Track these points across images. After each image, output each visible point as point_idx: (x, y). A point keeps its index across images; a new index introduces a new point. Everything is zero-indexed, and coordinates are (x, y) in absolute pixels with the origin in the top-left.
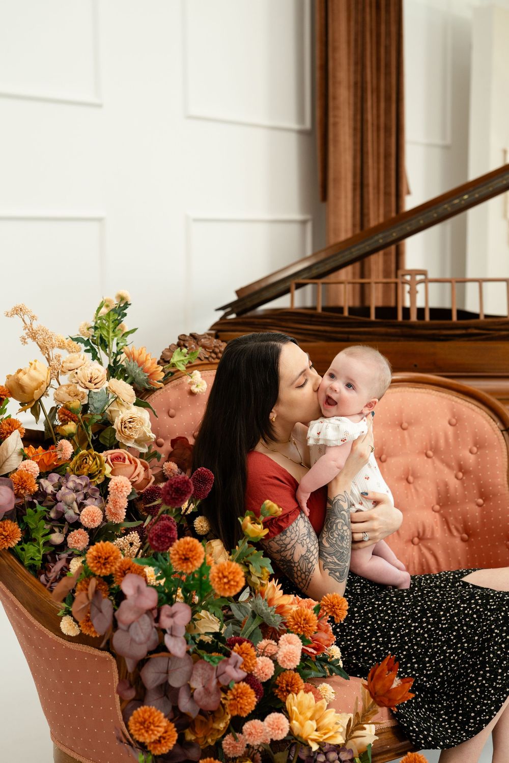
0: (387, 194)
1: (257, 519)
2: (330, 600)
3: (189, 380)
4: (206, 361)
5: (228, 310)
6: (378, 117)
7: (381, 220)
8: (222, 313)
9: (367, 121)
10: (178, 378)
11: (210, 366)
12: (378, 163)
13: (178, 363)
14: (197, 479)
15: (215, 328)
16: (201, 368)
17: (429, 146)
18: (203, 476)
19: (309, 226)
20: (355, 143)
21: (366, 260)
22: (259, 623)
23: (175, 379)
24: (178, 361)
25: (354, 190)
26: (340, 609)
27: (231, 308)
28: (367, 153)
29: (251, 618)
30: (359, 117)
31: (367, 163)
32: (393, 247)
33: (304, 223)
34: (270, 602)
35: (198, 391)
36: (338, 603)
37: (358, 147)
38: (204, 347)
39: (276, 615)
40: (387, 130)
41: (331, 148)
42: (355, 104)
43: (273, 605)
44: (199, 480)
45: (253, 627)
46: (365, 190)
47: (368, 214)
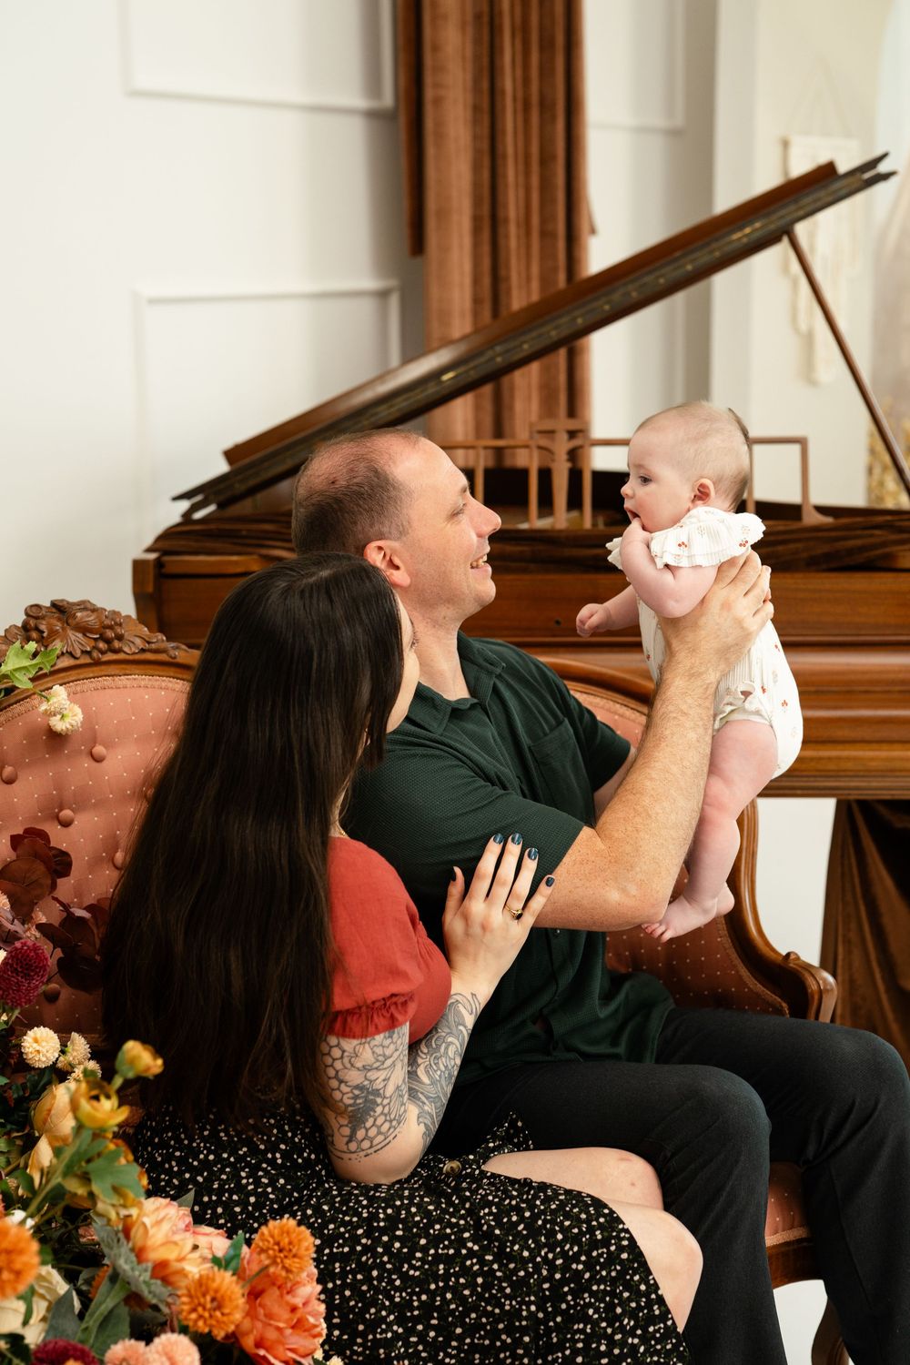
0: (547, 235)
1: (105, 1084)
2: (272, 1236)
3: (44, 707)
4: (86, 660)
5: (199, 498)
6: (526, 81)
7: (535, 297)
8: (185, 505)
9: (503, 92)
10: (23, 700)
11: (96, 670)
12: (527, 174)
13: (17, 675)
14: (12, 966)
15: (160, 545)
16: (73, 675)
17: (641, 130)
18: (25, 960)
19: (394, 302)
20: (475, 138)
21: (505, 380)
22: (122, 1295)
23: (16, 703)
24: (16, 670)
25: (476, 230)
26: (295, 1256)
27: (208, 491)
28: (505, 156)
29: (108, 1283)
30: (485, 85)
31: (505, 176)
32: (562, 352)
33: (383, 295)
34: (139, 1253)
35: (64, 728)
36: (290, 1243)
37: (485, 145)
38: (84, 630)
39: (153, 1281)
40: (546, 106)
41: (430, 151)
42: (477, 58)
43: (147, 1261)
44: (16, 969)
45: (109, 1304)
46: (501, 230)
47: (508, 279)
